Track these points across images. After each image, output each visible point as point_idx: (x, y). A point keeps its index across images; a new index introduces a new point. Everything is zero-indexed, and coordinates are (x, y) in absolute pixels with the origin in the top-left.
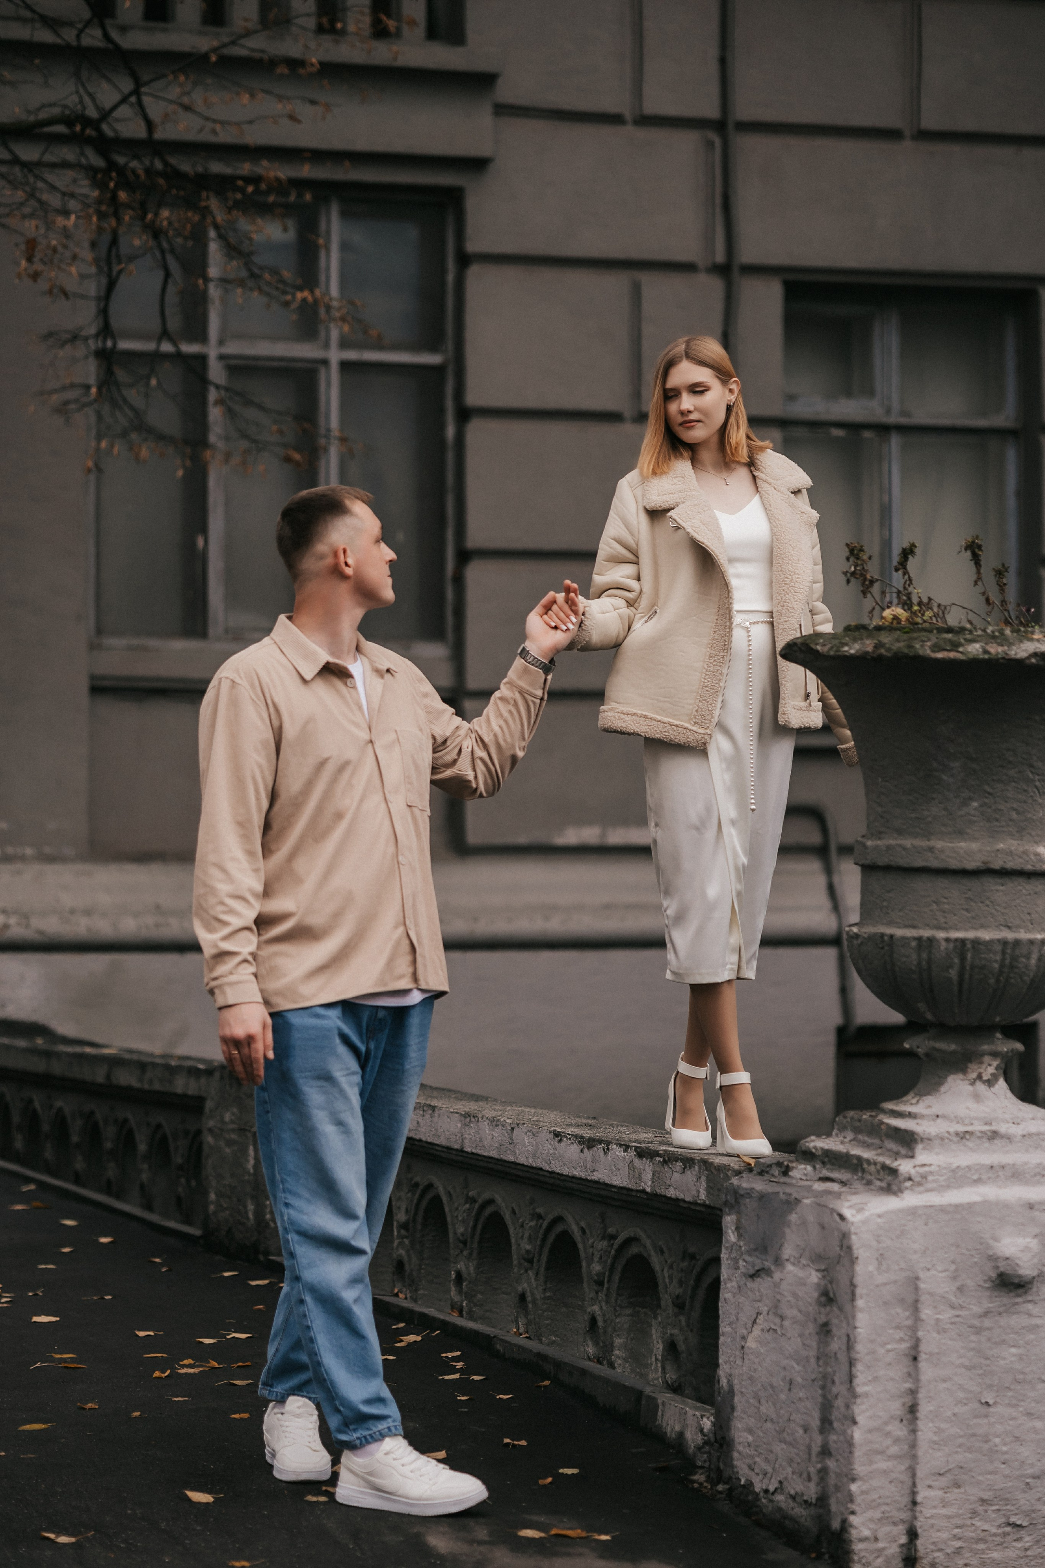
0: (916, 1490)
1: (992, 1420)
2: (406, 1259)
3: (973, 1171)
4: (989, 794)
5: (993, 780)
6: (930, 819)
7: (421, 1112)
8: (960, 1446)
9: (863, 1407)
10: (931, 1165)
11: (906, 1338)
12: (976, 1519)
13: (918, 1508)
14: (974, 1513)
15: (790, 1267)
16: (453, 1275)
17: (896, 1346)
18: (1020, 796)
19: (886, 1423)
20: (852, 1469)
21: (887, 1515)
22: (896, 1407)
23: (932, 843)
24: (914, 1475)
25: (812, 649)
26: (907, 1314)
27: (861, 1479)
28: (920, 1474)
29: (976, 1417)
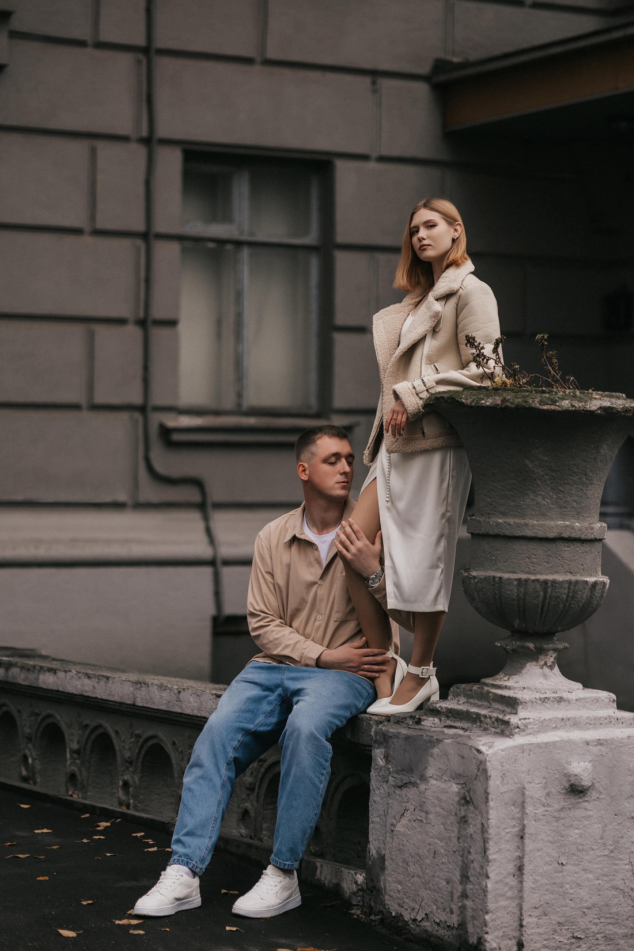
0: (522, 918)
1: (565, 874)
2: (78, 773)
3: (553, 722)
4: (562, 491)
5: (564, 483)
6: (524, 506)
7: (97, 680)
8: (547, 890)
9: (493, 868)
10: (529, 719)
11: (517, 825)
12: (556, 934)
13: (524, 929)
14: (555, 931)
15: (433, 782)
16: (121, 783)
17: (511, 830)
18: (579, 493)
19: (505, 877)
20: (487, 906)
21: (506, 934)
22: (511, 867)
23: (526, 521)
24: (521, 909)
25: (458, 401)
26: (517, 810)
27: (491, 912)
28: (525, 908)
29: (556, 872)
